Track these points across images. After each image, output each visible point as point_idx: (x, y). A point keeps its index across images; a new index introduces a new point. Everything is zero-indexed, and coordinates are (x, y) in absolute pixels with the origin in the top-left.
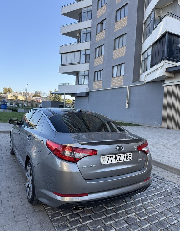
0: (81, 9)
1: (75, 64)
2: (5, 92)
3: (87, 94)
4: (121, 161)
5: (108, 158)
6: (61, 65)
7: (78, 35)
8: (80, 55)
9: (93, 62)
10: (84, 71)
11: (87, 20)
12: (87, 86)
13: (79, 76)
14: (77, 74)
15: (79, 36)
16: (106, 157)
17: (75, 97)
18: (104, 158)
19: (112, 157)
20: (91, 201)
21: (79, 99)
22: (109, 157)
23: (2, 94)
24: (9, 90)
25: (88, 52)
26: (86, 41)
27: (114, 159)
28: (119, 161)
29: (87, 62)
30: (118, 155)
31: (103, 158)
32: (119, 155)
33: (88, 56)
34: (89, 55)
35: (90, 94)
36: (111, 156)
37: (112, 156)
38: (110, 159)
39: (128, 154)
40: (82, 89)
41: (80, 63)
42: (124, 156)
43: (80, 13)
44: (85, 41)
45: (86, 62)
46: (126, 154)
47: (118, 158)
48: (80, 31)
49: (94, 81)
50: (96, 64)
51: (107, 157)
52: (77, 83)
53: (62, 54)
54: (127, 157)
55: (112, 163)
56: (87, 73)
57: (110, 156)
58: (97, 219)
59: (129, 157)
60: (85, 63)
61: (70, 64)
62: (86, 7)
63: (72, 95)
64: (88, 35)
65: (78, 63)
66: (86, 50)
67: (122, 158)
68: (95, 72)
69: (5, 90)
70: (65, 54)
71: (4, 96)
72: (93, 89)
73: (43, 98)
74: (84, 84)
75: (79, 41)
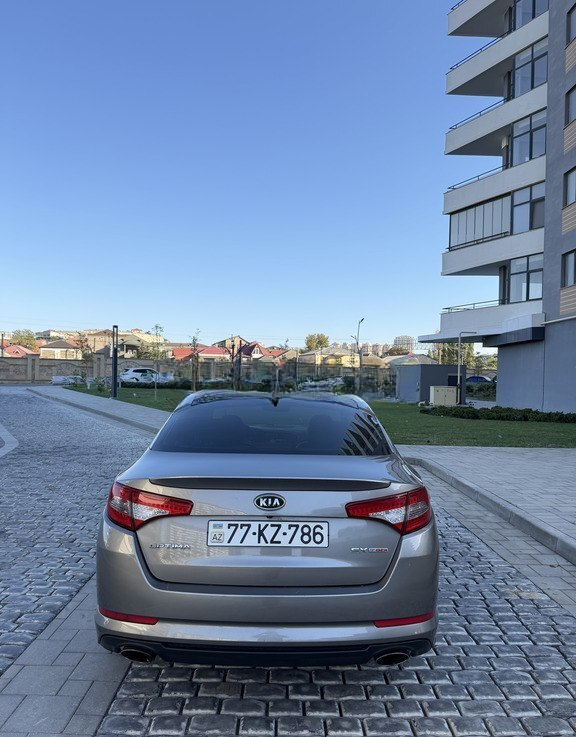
0: (512, 59)
1: (494, 238)
2: (310, 348)
3: (538, 335)
4: (279, 542)
5: (233, 528)
6: (450, 249)
7: (504, 144)
8: (513, 206)
9: (558, 222)
10: (528, 256)
11: (532, 87)
12: (537, 308)
13: (510, 275)
14: (503, 269)
15: (507, 146)
16: (226, 524)
17: (500, 347)
18: (221, 526)
19: (245, 528)
20: (163, 643)
21: (510, 351)
22: (237, 526)
23: (302, 352)
24: (321, 342)
25: (538, 193)
26: (531, 158)
27: (254, 534)
28: (272, 542)
29: (535, 224)
30: (270, 523)
31: (215, 526)
32: (272, 526)
33: (538, 206)
34: (542, 199)
35: (548, 333)
36: (242, 526)
37: (249, 526)
38: (240, 532)
39: (312, 525)
40: (521, 317)
41: (512, 234)
42: (293, 529)
43: (509, 73)
44: (527, 159)
45: (534, 226)
46: (301, 525)
47: (269, 533)
48: (508, 131)
49: (564, 284)
50: (566, 228)
51: (229, 526)
52: (505, 298)
53: (451, 214)
54: (304, 534)
55: (244, 544)
56: (536, 262)
57: (240, 523)
58: (232, 713)
59: (315, 534)
60: (531, 228)
61: (477, 242)
62: (528, 47)
63: (487, 340)
64: (538, 136)
65: (504, 235)
66: (531, 186)
67: (285, 534)
68: (565, 256)
69: (309, 341)
70: (461, 214)
71: (307, 358)
72: (559, 317)
73: (414, 356)
74: (528, 299)
75: (507, 161)
